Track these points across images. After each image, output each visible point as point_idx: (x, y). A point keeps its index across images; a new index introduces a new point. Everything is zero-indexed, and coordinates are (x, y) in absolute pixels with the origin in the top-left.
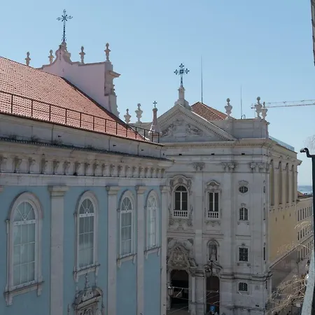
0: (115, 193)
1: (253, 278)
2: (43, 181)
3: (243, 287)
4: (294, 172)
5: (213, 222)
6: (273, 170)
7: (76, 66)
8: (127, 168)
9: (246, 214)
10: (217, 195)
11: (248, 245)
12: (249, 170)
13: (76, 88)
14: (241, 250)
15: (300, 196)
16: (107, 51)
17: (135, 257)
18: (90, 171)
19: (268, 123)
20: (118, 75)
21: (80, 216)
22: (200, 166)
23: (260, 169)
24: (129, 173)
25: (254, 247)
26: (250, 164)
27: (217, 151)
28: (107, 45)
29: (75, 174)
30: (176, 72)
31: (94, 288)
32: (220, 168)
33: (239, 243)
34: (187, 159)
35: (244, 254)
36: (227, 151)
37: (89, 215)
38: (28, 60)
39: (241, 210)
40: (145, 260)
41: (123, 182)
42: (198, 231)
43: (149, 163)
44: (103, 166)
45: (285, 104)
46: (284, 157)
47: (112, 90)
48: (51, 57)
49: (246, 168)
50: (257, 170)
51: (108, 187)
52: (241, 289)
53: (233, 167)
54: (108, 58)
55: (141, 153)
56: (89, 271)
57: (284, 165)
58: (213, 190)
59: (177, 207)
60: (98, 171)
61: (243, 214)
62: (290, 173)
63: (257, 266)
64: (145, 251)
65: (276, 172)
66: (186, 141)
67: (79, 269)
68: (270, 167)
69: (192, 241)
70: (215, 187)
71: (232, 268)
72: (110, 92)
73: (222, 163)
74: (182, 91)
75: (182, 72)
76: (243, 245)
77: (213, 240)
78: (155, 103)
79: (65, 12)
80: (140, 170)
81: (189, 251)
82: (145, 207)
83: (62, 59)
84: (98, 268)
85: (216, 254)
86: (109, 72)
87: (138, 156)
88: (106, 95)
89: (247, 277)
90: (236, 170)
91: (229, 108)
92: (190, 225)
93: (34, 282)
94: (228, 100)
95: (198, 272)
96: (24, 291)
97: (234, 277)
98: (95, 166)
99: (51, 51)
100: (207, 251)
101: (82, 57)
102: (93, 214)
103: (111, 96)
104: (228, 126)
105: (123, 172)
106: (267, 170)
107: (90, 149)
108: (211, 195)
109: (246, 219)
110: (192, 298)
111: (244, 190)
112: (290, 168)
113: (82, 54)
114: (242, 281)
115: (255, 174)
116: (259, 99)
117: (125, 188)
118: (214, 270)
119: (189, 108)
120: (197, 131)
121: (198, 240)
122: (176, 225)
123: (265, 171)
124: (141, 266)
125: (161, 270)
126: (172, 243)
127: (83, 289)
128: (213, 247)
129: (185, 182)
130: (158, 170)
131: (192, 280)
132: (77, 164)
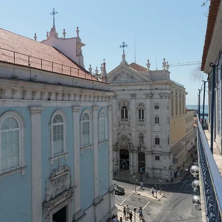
0: (78, 110)
1: (162, 153)
2: (24, 104)
3: (157, 158)
4: (184, 98)
5: (141, 124)
6: (172, 97)
7: (61, 40)
8: (85, 96)
9: (158, 120)
10: (143, 110)
11: (160, 136)
12: (160, 97)
13: (60, 52)
14: (156, 139)
15: (187, 110)
16: (78, 31)
17: (92, 147)
18: (60, 98)
19: (170, 73)
20: (84, 45)
21: (54, 124)
22: (134, 96)
23: (165, 96)
24: (88, 99)
25: (163, 137)
26: (160, 94)
27: (143, 87)
28: (78, 28)
29: (49, 99)
30: (121, 47)
31: (64, 166)
32: (144, 97)
33: (155, 135)
34: (127, 92)
35: (157, 141)
36: (148, 87)
37: (61, 124)
38: (35, 37)
39: (156, 118)
40: (99, 147)
41: (83, 104)
42: (134, 130)
43: (100, 94)
44: (69, 95)
45: (179, 65)
46: (179, 91)
47: (81, 53)
48: (47, 36)
49: (158, 96)
50: (164, 97)
51: (72, 107)
52: (156, 159)
53: (151, 96)
54: (78, 35)
55: (95, 87)
56: (60, 157)
57: (178, 95)
58: (141, 108)
59: (123, 117)
60: (66, 98)
61: (157, 120)
62: (182, 99)
63: (164, 147)
64: (99, 143)
65: (174, 98)
66: (126, 83)
67: (53, 156)
68: (171, 96)
69: (130, 134)
70: (142, 107)
71: (151, 148)
72: (80, 54)
73: (145, 94)
74: (124, 56)
75: (124, 46)
76: (157, 136)
77: (141, 134)
78: (104, 60)
79: (54, 9)
80: (94, 97)
81: (129, 139)
82: (98, 118)
83: (53, 36)
84: (67, 155)
85: (143, 141)
86: (79, 43)
87: (93, 89)
88: (77, 56)
89: (159, 153)
90: (153, 97)
91: (149, 65)
92: (129, 126)
93: (18, 167)
94: (148, 61)
95: (133, 150)
96: (11, 173)
97: (152, 153)
98: (63, 95)
99: (48, 32)
100: (138, 139)
101: (64, 35)
102: (63, 123)
103: (80, 57)
104: (148, 74)
105: (83, 99)
106: (169, 97)
107: (59, 84)
108: (140, 110)
109: (158, 123)
110: (131, 163)
111: (157, 107)
112: (182, 96)
113: (64, 33)
114: (157, 155)
115: (163, 100)
116: (164, 59)
117: (85, 108)
118: (142, 149)
119: (128, 66)
120: (132, 77)
121: (133, 134)
122: (122, 126)
123: (168, 97)
124: (96, 152)
125: (109, 152)
126: (120, 135)
127: (56, 168)
128: (142, 137)
129: (126, 104)
130: (106, 97)
131: (131, 155)
132: (50, 94)
